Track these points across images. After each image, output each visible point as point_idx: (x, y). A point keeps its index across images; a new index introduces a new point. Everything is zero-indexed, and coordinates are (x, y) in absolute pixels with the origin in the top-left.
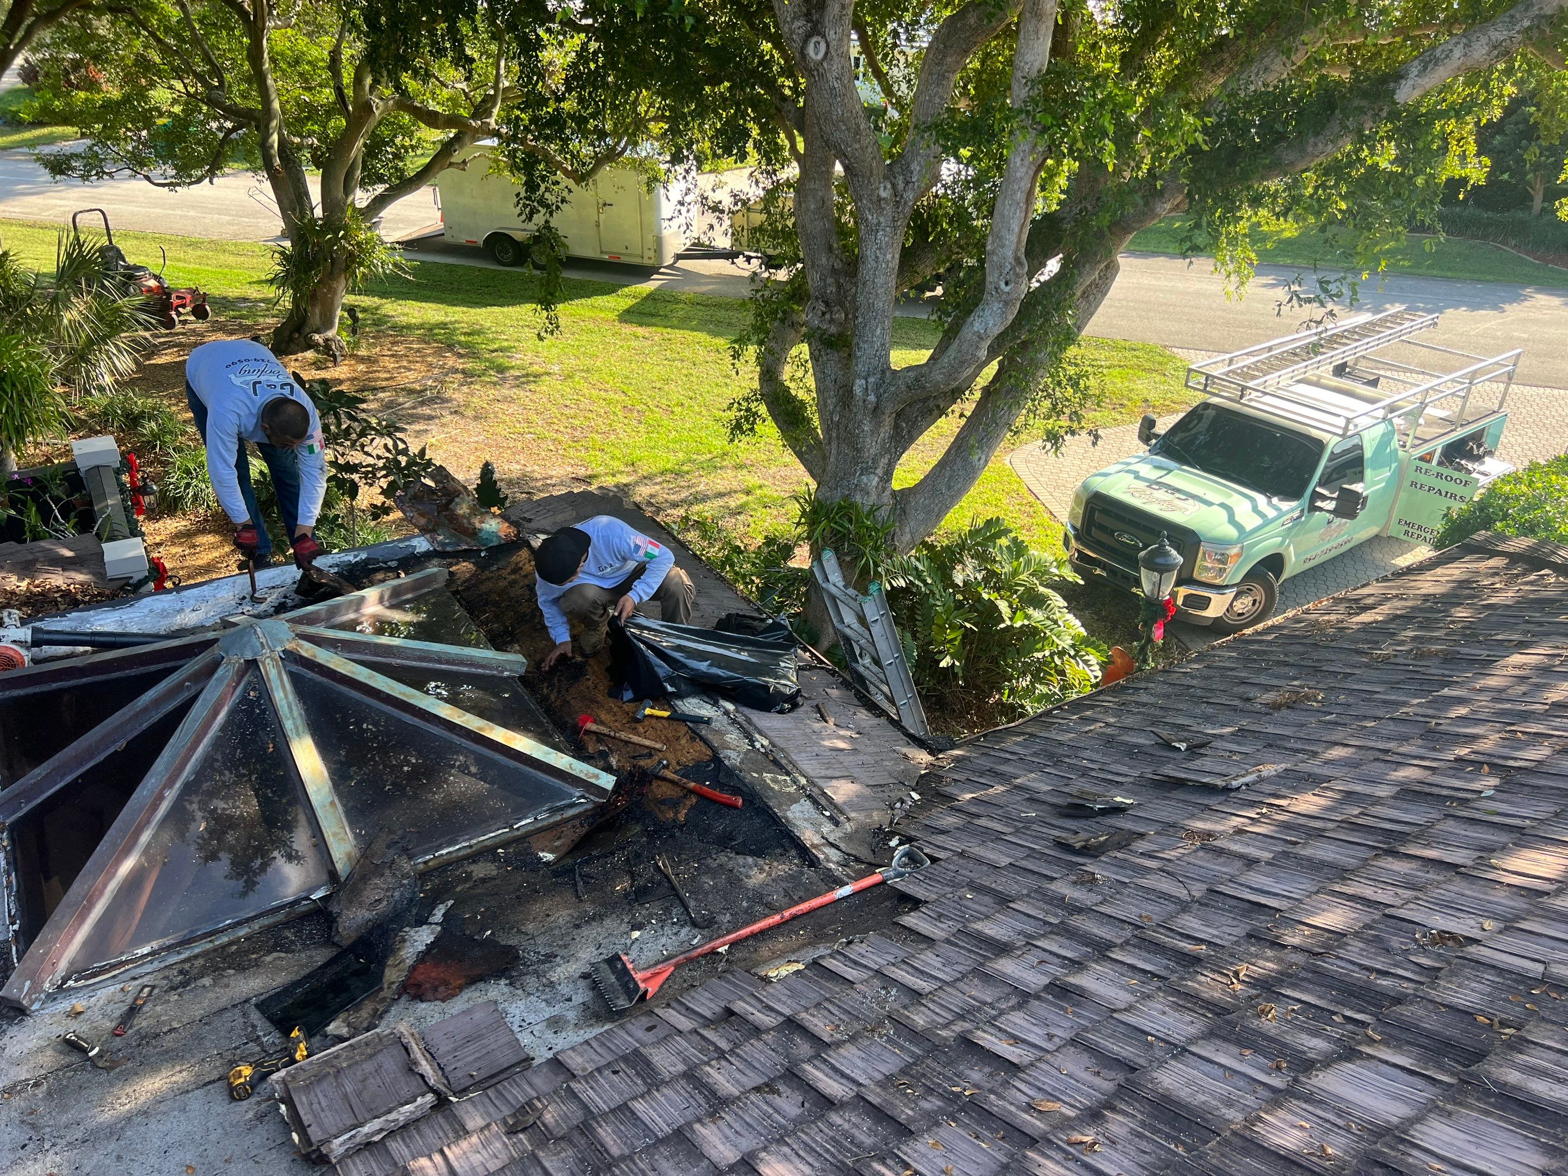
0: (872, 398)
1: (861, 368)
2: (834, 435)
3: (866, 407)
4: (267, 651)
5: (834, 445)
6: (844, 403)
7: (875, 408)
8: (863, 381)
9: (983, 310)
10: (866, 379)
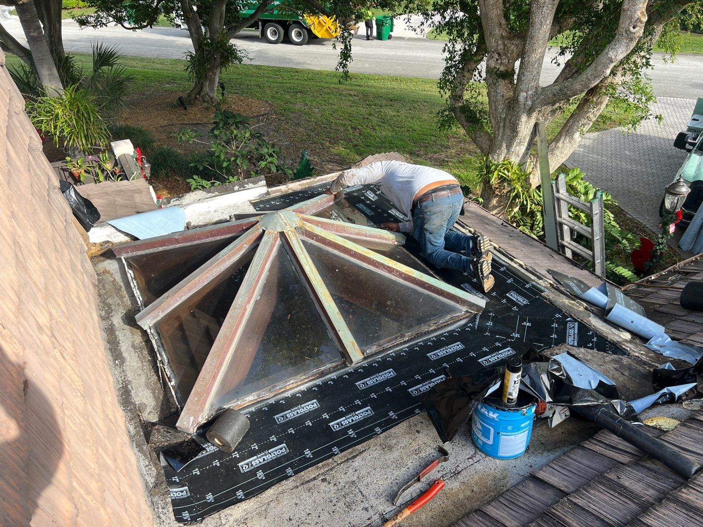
0: (529, 103)
1: (523, 86)
2: (502, 125)
3: (525, 108)
4: (288, 226)
5: (501, 131)
6: (509, 107)
7: (530, 108)
8: (525, 94)
9: (615, 45)
10: (526, 92)
